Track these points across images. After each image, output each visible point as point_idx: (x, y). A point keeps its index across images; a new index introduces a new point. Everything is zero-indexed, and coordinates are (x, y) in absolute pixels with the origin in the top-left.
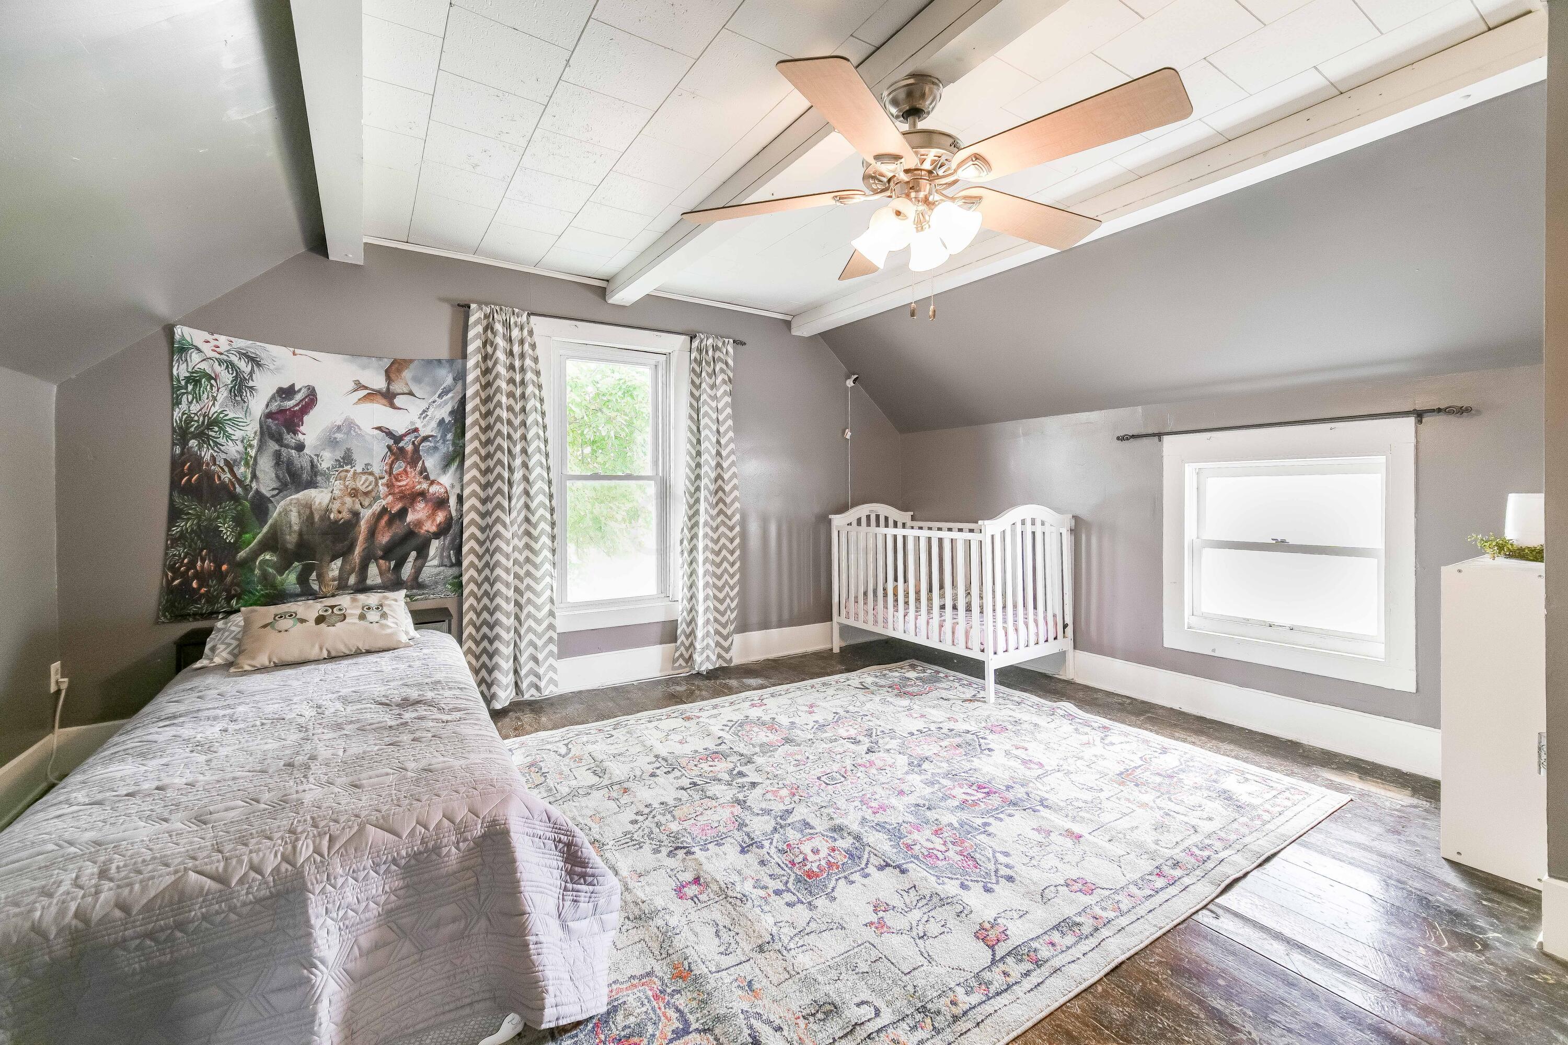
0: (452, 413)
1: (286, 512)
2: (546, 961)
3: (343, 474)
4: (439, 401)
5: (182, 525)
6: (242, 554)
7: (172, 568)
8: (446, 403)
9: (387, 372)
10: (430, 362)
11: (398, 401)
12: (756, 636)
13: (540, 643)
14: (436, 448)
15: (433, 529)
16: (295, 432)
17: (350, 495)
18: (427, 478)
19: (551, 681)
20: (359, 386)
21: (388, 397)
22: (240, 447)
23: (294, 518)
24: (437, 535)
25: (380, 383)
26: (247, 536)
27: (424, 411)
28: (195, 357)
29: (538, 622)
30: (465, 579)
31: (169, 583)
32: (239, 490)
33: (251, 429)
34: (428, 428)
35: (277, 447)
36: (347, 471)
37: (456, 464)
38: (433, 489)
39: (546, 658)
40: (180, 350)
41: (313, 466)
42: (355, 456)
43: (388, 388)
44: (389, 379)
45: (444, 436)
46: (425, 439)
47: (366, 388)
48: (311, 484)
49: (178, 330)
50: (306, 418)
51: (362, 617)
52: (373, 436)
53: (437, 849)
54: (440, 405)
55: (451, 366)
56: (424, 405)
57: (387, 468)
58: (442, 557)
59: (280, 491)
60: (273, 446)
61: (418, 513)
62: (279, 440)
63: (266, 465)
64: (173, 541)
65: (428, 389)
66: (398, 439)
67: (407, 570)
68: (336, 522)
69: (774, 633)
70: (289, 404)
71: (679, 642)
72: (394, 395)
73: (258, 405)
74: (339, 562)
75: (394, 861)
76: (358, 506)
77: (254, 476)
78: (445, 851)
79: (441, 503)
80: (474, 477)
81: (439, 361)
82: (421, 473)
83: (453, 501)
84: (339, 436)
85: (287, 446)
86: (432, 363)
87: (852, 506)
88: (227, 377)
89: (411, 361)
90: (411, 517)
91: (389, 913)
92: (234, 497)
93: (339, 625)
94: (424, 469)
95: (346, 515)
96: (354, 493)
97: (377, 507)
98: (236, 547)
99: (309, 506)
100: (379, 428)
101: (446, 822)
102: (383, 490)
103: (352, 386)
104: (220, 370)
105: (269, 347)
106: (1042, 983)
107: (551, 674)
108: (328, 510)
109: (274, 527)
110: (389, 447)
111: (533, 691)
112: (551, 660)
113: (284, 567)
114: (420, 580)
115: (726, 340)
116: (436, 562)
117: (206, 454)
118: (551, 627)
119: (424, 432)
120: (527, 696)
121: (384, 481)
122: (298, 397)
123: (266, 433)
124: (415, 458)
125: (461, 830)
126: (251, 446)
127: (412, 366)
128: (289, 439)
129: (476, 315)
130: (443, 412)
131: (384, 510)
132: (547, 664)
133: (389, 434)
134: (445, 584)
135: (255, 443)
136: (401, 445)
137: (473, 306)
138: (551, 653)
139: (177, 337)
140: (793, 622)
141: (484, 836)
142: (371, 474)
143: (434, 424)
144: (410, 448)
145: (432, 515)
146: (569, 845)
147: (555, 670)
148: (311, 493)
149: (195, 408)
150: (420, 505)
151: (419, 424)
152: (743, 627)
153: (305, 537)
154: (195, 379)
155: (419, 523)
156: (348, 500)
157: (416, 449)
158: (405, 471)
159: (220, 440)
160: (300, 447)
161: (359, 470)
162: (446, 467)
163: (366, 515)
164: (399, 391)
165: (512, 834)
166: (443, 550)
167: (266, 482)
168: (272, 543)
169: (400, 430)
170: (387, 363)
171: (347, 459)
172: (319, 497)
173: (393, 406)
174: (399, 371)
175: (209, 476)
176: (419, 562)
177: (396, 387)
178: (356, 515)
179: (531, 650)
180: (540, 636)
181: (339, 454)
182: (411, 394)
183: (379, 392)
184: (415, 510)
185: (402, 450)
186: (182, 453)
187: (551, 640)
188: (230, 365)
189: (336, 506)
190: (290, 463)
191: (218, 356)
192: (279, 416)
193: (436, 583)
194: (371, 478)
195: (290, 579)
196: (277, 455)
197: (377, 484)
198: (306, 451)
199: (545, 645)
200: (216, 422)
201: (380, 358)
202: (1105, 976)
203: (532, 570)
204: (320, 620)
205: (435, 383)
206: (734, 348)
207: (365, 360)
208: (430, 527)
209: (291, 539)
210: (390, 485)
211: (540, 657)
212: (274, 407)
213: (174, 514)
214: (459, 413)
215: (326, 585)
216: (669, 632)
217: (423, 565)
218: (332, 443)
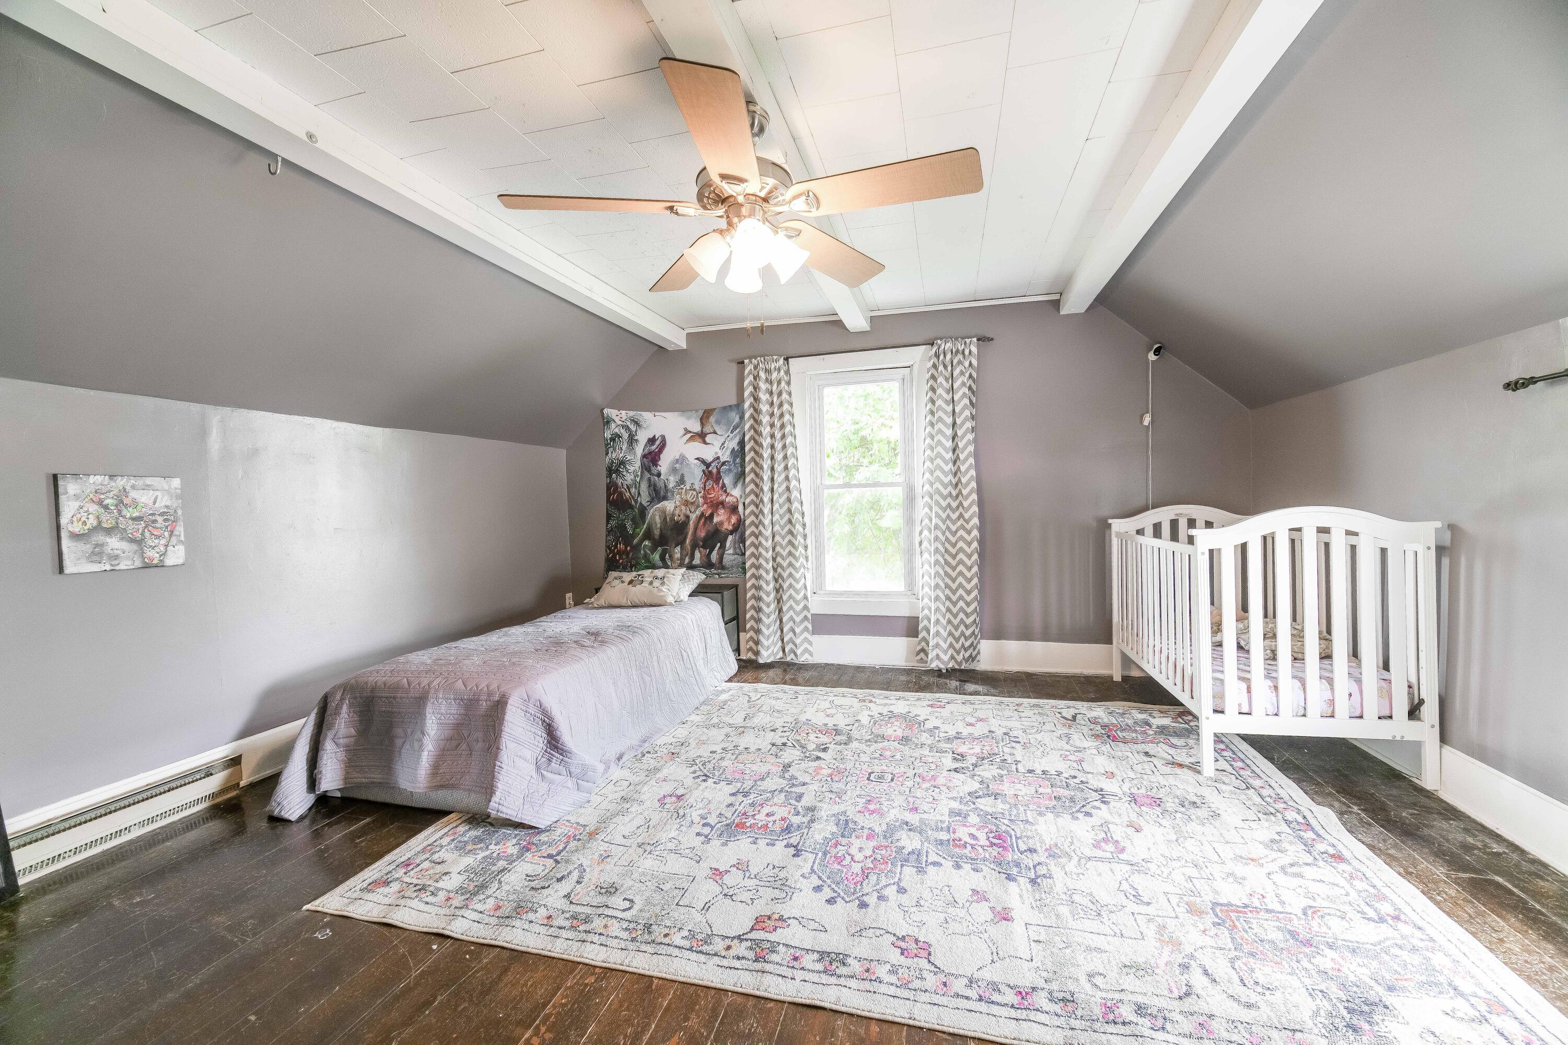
0: (739, 443)
1: (654, 515)
2: (501, 778)
3: (680, 491)
4: (731, 435)
5: (613, 523)
6: (635, 541)
7: (610, 549)
8: (735, 436)
9: (701, 420)
10: (725, 408)
11: (708, 439)
12: (1013, 647)
13: (798, 619)
14: (730, 470)
15: (730, 528)
16: (656, 465)
17: (684, 505)
18: (725, 491)
19: (806, 650)
20: (687, 431)
21: (701, 436)
22: (632, 477)
23: (657, 519)
24: (731, 532)
25: (696, 427)
26: (638, 530)
27: (723, 444)
28: (613, 425)
29: (797, 603)
30: (748, 565)
31: (608, 555)
32: (633, 503)
33: (638, 464)
34: (725, 456)
35: (649, 476)
36: (682, 489)
37: (742, 480)
38: (728, 499)
39: (802, 632)
40: (607, 422)
41: (666, 486)
42: (685, 479)
43: (702, 430)
44: (703, 424)
45: (734, 460)
46: (724, 463)
47: (690, 432)
48: (665, 498)
49: (605, 411)
50: (661, 456)
51: (651, 583)
52: (695, 464)
53: (478, 700)
54: (732, 439)
55: (738, 409)
56: (722, 440)
57: (702, 486)
58: (735, 548)
59: (651, 503)
60: (647, 475)
61: (721, 516)
62: (649, 471)
63: (644, 487)
64: (609, 532)
65: (725, 428)
66: (708, 465)
67: (714, 556)
68: (678, 522)
69: (1038, 647)
70: (654, 447)
71: (920, 636)
72: (706, 435)
73: (639, 450)
74: (678, 548)
75: (462, 700)
76: (688, 512)
77: (639, 494)
78: (481, 703)
79: (734, 509)
80: (752, 489)
81: (730, 406)
82: (722, 488)
83: (741, 508)
84: (677, 466)
85: (653, 475)
86: (727, 409)
87: (1153, 508)
88: (626, 436)
89: (714, 409)
90: (716, 519)
91: (458, 724)
92: (631, 507)
93: (638, 586)
94: (724, 485)
95: (682, 518)
96: (686, 503)
97: (698, 513)
98: (633, 536)
99: (663, 512)
100: (697, 459)
101: (486, 688)
102: (701, 500)
103: (683, 432)
104: (623, 431)
105: (643, 413)
106: (738, 969)
107: (806, 645)
108: (673, 515)
109: (648, 525)
110: (703, 471)
111: (792, 656)
112: (806, 634)
113: (653, 550)
114: (724, 564)
115: (968, 341)
116: (731, 551)
117: (619, 481)
118: (806, 608)
119: (722, 460)
120: (788, 659)
121: (701, 494)
122: (658, 443)
123: (645, 468)
124: (718, 478)
125: (490, 694)
126: (637, 476)
127: (715, 413)
128: (653, 469)
129: (749, 368)
130: (733, 444)
131: (702, 514)
132: (802, 637)
133: (703, 462)
134: (737, 568)
135: (639, 473)
136: (710, 469)
137: (746, 361)
138: (806, 629)
139: (605, 415)
140: (1062, 637)
141: (498, 701)
142: (694, 490)
143: (728, 452)
144: (715, 471)
145: (729, 520)
146: (549, 725)
147: (811, 643)
148: (665, 503)
149: (614, 456)
150: (721, 511)
151: (720, 454)
152: (998, 634)
153: (664, 532)
154: (616, 437)
155: (721, 523)
156: (683, 508)
157: (719, 472)
158: (713, 486)
159: (624, 473)
160: (659, 475)
161: (688, 488)
162: (735, 484)
163: (693, 517)
164: (708, 431)
165: (508, 705)
166: (735, 544)
167: (644, 499)
168: (648, 535)
169: (709, 459)
170: (701, 413)
171: (682, 481)
172: (669, 506)
173: (705, 443)
174: (708, 418)
175: (621, 494)
176: (721, 550)
177: (707, 429)
178: (688, 517)
179: (791, 624)
180: (798, 614)
181: (678, 478)
182: (715, 433)
183: (697, 434)
184: (718, 515)
185: (710, 472)
186: (610, 482)
187: (806, 618)
188: (627, 428)
189: (677, 512)
190: (655, 485)
191: (622, 423)
192: (649, 456)
193: (732, 566)
194: (695, 493)
195: (656, 557)
196: (649, 480)
197: (697, 496)
198: (662, 477)
199: (802, 621)
200: (622, 463)
201: (697, 411)
202: (790, 1003)
203: (793, 561)
204: (631, 582)
205: (729, 423)
206: (978, 347)
207: (690, 413)
208: (728, 526)
209: (657, 533)
210: (704, 497)
211: (797, 630)
212: (646, 451)
213: (609, 517)
214: (742, 443)
215: (675, 562)
216: (912, 627)
217: (723, 554)
218: (674, 470)
